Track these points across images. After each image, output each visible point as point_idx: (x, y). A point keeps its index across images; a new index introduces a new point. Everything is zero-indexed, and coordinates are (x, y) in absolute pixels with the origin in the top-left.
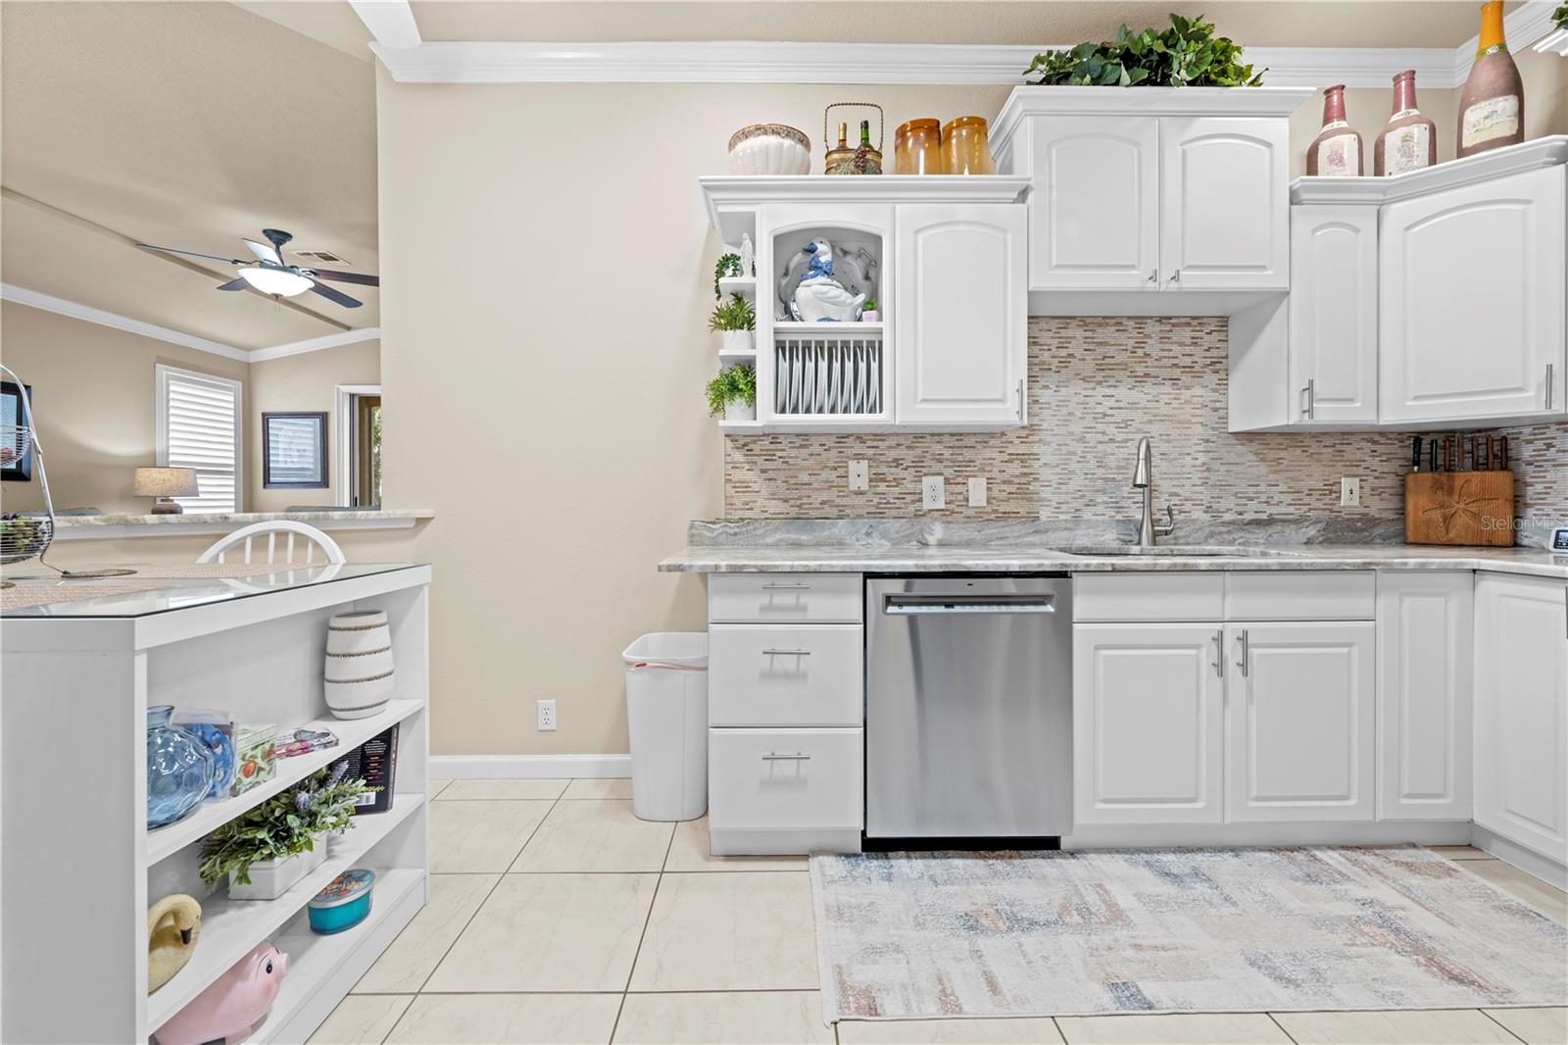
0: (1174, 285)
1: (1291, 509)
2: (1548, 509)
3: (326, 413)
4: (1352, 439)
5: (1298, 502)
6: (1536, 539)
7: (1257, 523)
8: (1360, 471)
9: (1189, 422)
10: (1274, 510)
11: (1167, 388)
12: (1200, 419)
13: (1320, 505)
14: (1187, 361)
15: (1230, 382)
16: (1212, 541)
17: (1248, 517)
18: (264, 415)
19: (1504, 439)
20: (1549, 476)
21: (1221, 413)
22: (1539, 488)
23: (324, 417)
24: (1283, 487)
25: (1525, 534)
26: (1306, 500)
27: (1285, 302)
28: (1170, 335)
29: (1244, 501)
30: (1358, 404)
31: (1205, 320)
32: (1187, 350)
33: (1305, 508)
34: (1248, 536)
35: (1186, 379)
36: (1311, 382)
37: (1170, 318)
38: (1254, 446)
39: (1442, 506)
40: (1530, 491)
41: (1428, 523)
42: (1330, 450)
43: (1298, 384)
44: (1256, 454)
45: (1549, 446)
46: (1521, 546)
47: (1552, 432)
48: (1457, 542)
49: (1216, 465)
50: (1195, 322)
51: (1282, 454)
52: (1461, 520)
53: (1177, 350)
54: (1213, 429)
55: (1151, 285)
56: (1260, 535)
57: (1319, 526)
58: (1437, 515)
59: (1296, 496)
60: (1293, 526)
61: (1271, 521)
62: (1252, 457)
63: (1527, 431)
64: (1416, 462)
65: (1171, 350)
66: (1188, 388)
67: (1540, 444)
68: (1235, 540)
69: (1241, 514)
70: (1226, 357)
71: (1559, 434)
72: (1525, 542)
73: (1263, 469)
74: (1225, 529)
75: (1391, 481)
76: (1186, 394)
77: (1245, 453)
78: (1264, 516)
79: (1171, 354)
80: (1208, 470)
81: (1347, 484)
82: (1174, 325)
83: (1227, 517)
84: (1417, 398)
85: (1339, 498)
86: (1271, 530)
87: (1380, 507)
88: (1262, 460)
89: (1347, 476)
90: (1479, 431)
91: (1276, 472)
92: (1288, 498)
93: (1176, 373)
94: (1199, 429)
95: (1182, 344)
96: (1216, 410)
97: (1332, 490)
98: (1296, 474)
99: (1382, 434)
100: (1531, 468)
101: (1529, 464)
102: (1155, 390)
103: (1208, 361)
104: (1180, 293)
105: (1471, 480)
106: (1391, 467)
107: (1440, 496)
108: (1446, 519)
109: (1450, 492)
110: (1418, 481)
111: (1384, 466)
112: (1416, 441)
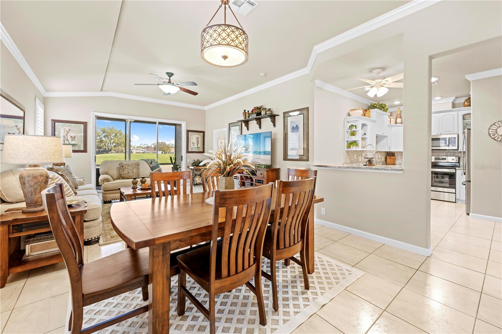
0: (383, 135)
3: (86, 122)
13: (381, 160)
18: (52, 120)
19: (394, 153)
22: (397, 158)
23: (85, 124)
25: (396, 163)
47: (398, 153)
48: (391, 164)
52: (392, 162)
58: (390, 161)
64: (387, 155)
67: (397, 154)
75: (385, 157)
85: (383, 159)
89: (383, 157)
101: (396, 156)
105: (392, 157)
106: (385, 155)
107: (390, 159)
108: (390, 162)
109: (391, 159)
110: (388, 157)
111: (384, 155)
112: (388, 153)
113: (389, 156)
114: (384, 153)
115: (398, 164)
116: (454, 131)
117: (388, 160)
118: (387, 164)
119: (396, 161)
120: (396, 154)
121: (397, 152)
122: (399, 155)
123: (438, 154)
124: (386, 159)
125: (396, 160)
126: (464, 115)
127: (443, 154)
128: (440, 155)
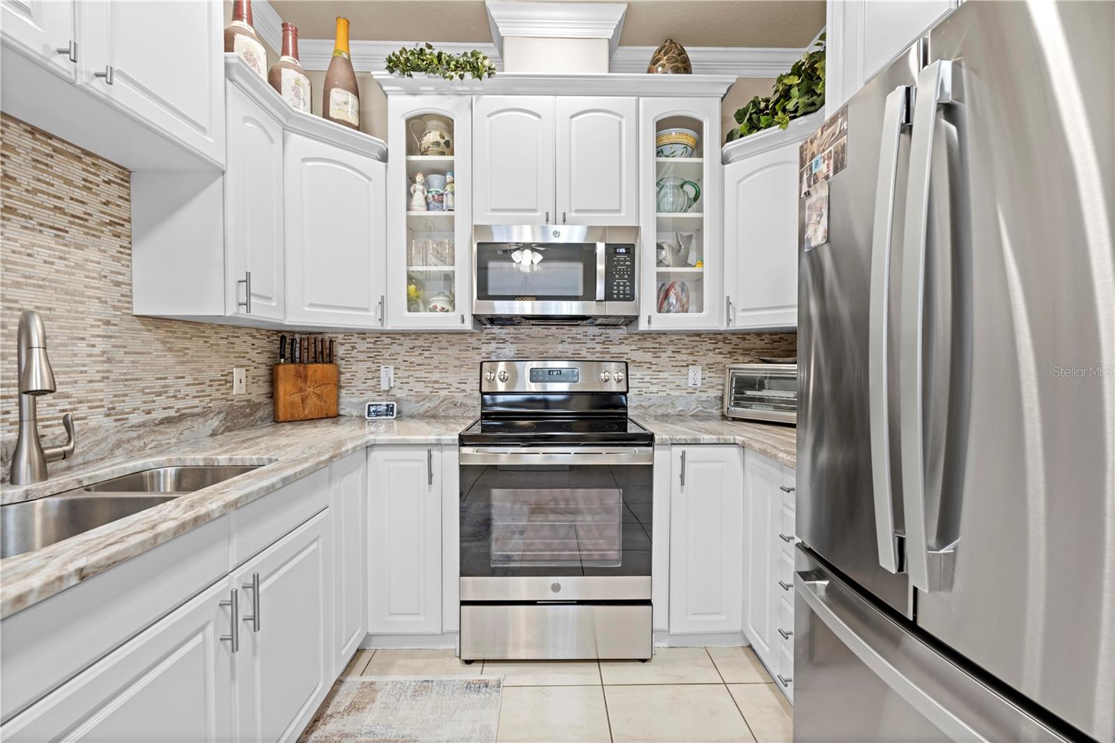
0: (99, 85)
1: (196, 402)
2: (353, 390)
4: (240, 332)
5: (202, 394)
6: (348, 410)
7: (168, 421)
8: (245, 362)
9: (82, 295)
10: (180, 404)
11: (47, 238)
12: (98, 293)
13: (218, 395)
14: (78, 209)
15: (134, 252)
16: (118, 452)
17: (159, 415)
19: (331, 342)
20: (354, 368)
21: (123, 286)
22: (348, 375)
24: (189, 380)
25: (342, 407)
26: (208, 391)
27: (221, 178)
28: (49, 161)
29: (153, 397)
30: (274, 304)
31: (100, 162)
32: (79, 194)
33: (207, 399)
34: (160, 437)
35: (75, 233)
36: (248, 275)
37: (50, 137)
38: (161, 333)
39: (301, 390)
40: (343, 377)
41: (293, 404)
42: (225, 342)
43: (235, 274)
44: (163, 343)
45: (354, 348)
46: (342, 415)
48: (310, 417)
49: (119, 354)
50: (88, 160)
51: (187, 344)
52: (313, 400)
53: (60, 188)
54: (114, 307)
55: (62, 62)
56: (172, 432)
57: (222, 416)
58: (298, 398)
59: (199, 388)
60: (201, 420)
61: (181, 418)
62: (159, 346)
63: (341, 336)
64: (282, 356)
65: (52, 185)
66: (79, 247)
67: (348, 346)
68: (146, 445)
69: (148, 413)
70: (129, 221)
71: (359, 341)
72: (342, 412)
73: (170, 359)
74: (134, 434)
75: (263, 371)
76: (77, 255)
77: (151, 340)
78: (172, 413)
79: (52, 190)
80: (109, 360)
81: (238, 374)
82: (55, 150)
83: (135, 419)
84: (311, 305)
85: (232, 387)
86: (181, 427)
87: (259, 392)
88: (170, 350)
89: (237, 366)
90: (311, 333)
91: (183, 363)
92: (193, 391)
93: (61, 221)
94: (95, 306)
95: (69, 182)
96: (118, 284)
97: (227, 381)
98: (200, 365)
99: (258, 330)
100: (343, 362)
101: (342, 359)
102: (27, 238)
103: (107, 219)
104: (107, 104)
105: (317, 370)
106: (263, 358)
107: (300, 383)
108: (303, 400)
109: (305, 379)
110: (286, 371)
111: (259, 358)
112: (283, 338)
113: (293, 361)
114: (264, 343)
115: (355, 413)
116: (619, 211)
117: (285, 389)
118: (281, 416)
119: (343, 392)
120: (340, 351)
121: (348, 333)
122: (362, 356)
123: (541, 348)
124: (273, 381)
125: (339, 387)
126: (662, 125)
127: (560, 347)
128: (552, 353)
